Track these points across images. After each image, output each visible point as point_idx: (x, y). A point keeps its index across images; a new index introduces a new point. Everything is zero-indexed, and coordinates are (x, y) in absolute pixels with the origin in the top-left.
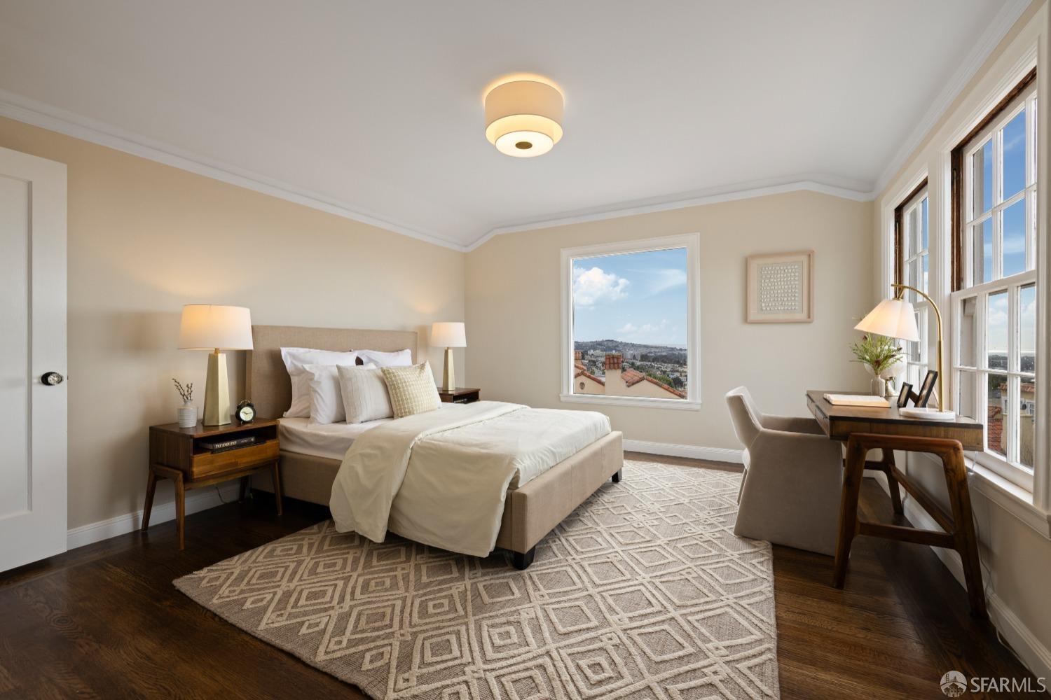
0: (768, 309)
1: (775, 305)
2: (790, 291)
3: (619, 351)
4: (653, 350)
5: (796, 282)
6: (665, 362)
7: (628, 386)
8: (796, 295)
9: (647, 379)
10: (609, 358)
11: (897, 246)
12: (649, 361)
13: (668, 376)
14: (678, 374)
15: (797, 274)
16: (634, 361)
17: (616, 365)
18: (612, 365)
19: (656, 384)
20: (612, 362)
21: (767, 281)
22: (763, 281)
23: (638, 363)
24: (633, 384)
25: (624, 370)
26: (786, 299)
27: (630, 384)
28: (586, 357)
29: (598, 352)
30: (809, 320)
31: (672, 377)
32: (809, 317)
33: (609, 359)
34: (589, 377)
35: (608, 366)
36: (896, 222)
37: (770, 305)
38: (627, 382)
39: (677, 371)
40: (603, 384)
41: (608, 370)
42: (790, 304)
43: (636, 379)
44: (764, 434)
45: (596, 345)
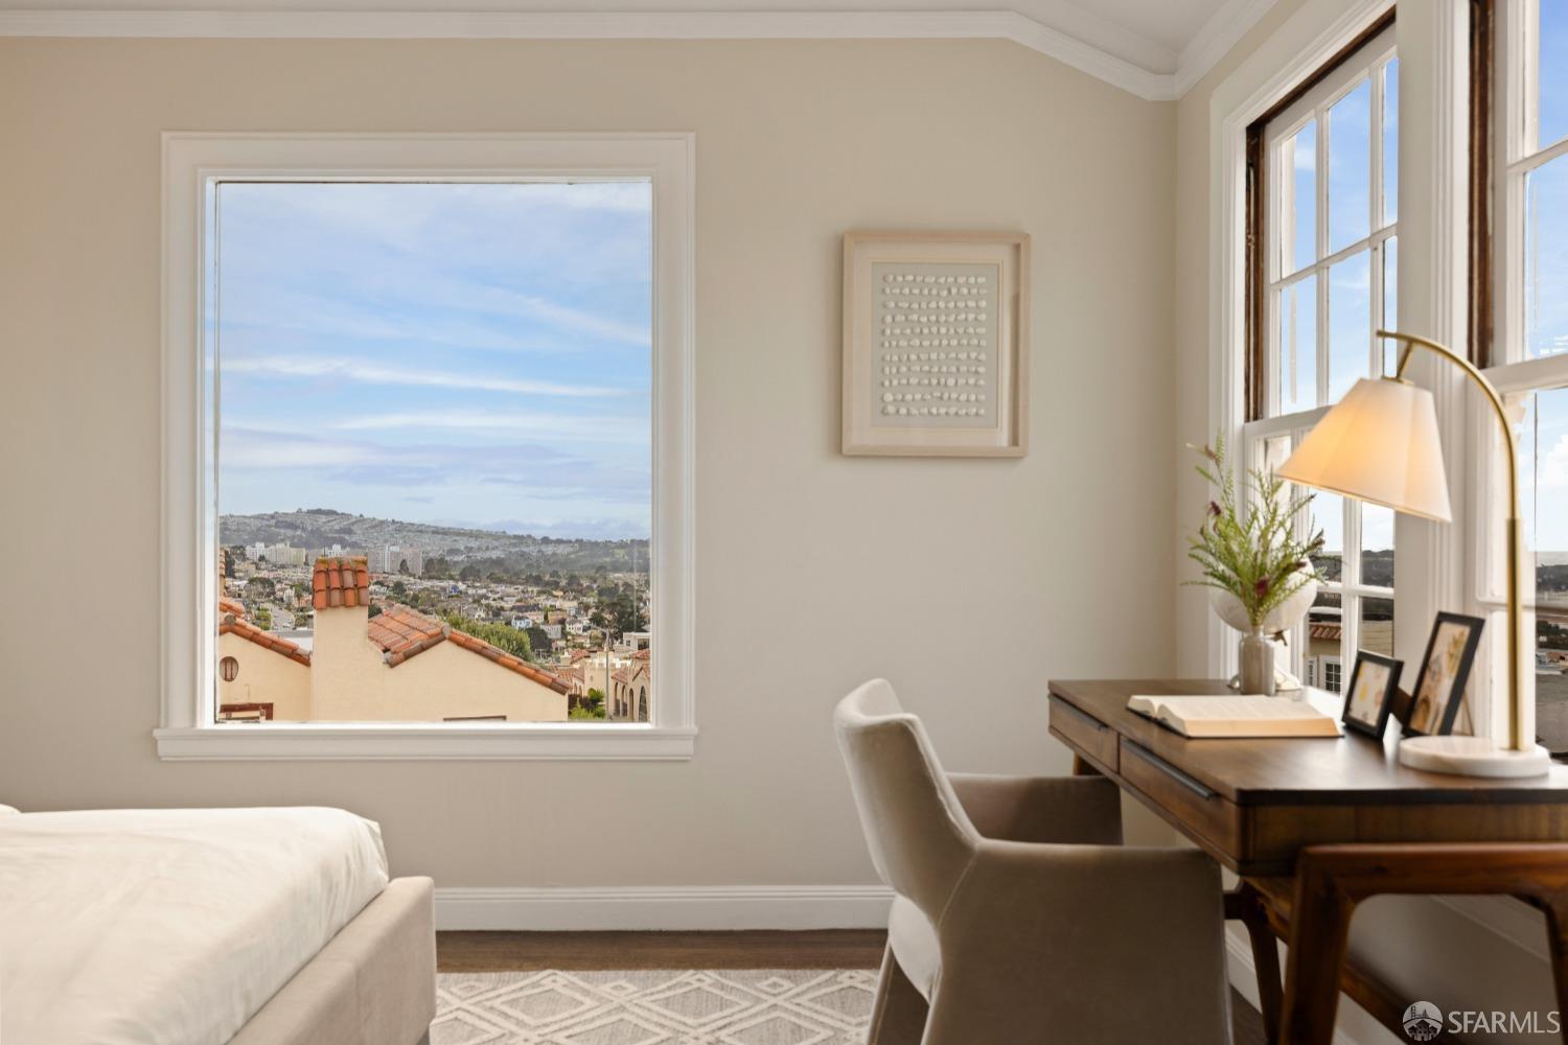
0: (903, 411)
1: (923, 399)
2: (963, 356)
3: (354, 545)
4: (461, 544)
5: (982, 330)
6: (499, 581)
7: (392, 665)
8: (982, 370)
9: (452, 640)
10: (325, 569)
11: (1252, 237)
12: (451, 578)
13: (508, 623)
14: (537, 618)
15: (983, 304)
16: (404, 579)
17: (350, 595)
18: (336, 595)
19: (481, 652)
20: (336, 583)
21: (900, 318)
22: (889, 319)
23: (415, 585)
24: (408, 656)
25: (374, 612)
26: (951, 382)
27: (397, 656)
28: (238, 565)
29: (283, 551)
30: (1015, 451)
31: (523, 624)
32: (1015, 441)
33: (327, 572)
34: (254, 638)
35: (321, 598)
36: (1249, 165)
37: (909, 397)
38: (386, 650)
39: (535, 607)
40: (303, 660)
41: (320, 609)
42: (963, 397)
43: (417, 638)
44: (987, 858)
45: (276, 527)
